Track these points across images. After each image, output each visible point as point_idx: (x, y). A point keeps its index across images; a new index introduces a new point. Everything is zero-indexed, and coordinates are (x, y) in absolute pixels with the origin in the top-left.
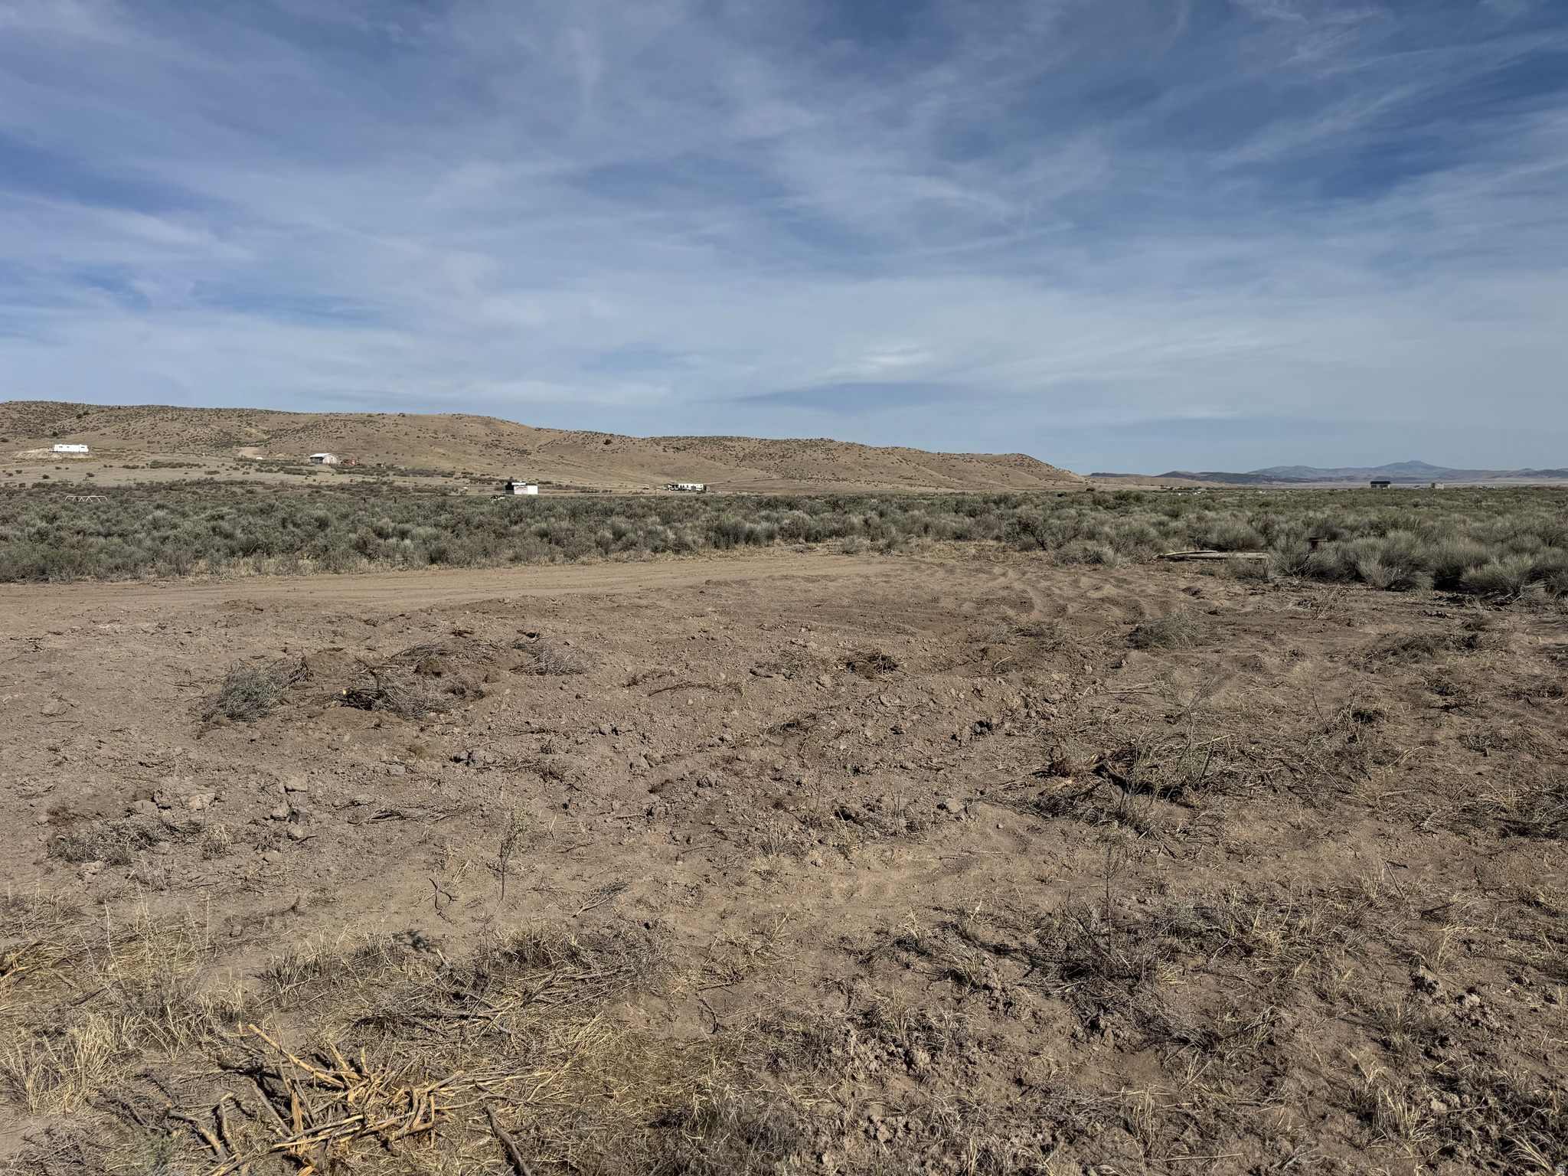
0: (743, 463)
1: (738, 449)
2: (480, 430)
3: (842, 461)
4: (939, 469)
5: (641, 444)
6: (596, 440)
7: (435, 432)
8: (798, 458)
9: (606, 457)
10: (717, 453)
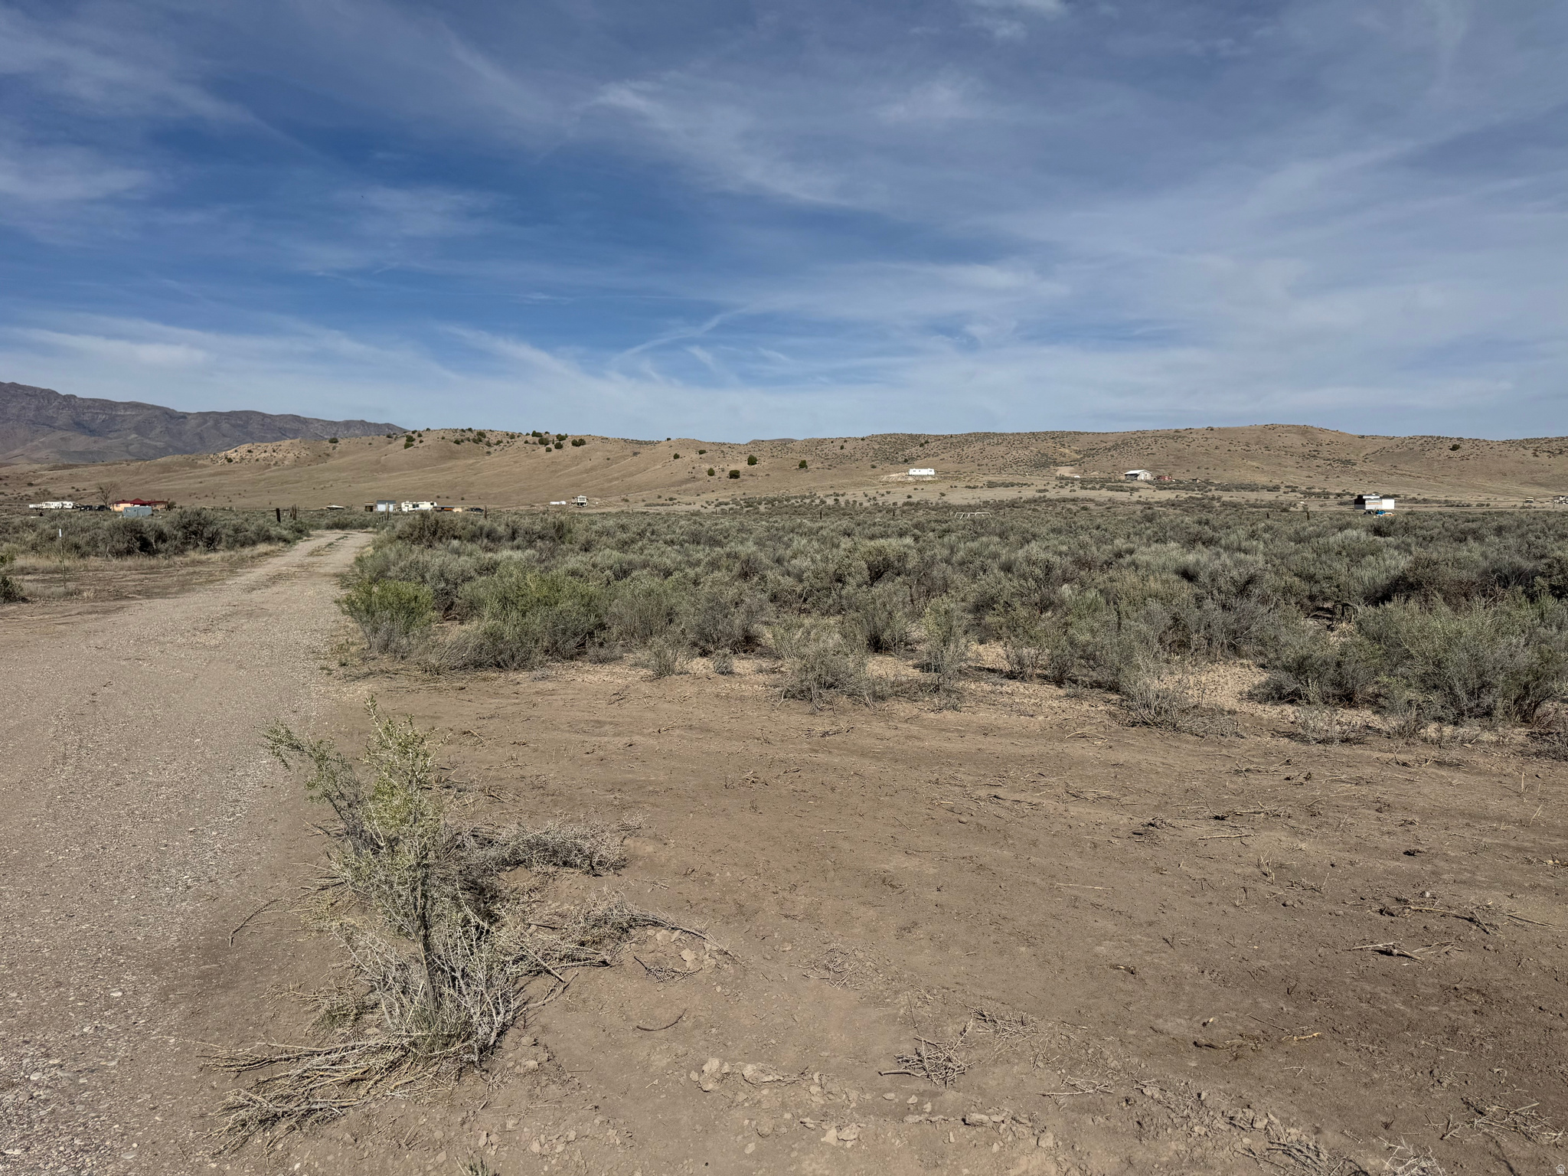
2: (1296, 440)
5: (1502, 447)
7: (1247, 445)
9: (1453, 464)
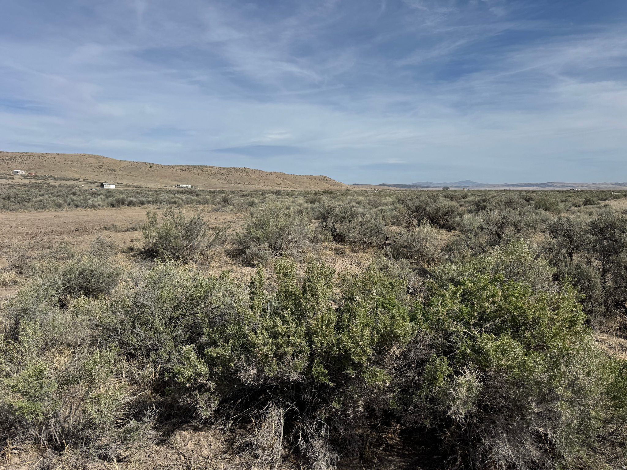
0: (211, 177)
1: (209, 171)
2: (94, 161)
3: (253, 176)
4: (291, 181)
5: (166, 167)
6: (146, 166)
7: (72, 161)
8: (234, 175)
9: (150, 173)
10: (200, 172)
